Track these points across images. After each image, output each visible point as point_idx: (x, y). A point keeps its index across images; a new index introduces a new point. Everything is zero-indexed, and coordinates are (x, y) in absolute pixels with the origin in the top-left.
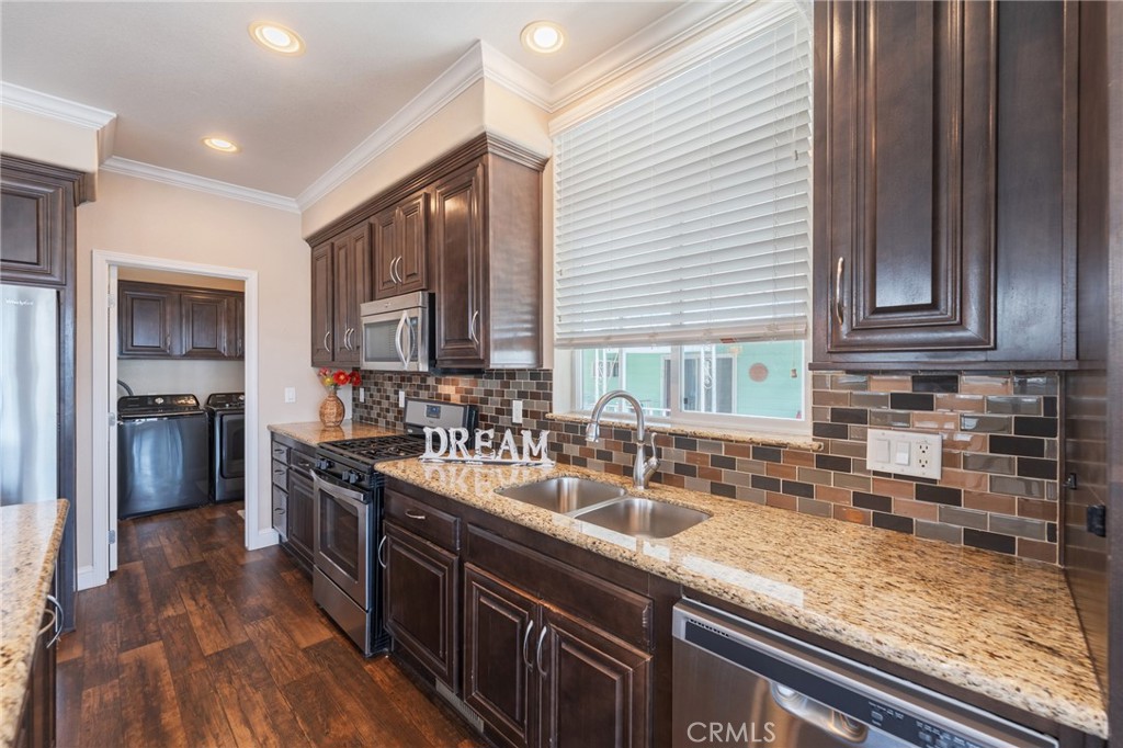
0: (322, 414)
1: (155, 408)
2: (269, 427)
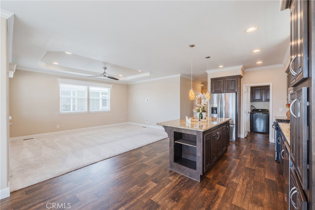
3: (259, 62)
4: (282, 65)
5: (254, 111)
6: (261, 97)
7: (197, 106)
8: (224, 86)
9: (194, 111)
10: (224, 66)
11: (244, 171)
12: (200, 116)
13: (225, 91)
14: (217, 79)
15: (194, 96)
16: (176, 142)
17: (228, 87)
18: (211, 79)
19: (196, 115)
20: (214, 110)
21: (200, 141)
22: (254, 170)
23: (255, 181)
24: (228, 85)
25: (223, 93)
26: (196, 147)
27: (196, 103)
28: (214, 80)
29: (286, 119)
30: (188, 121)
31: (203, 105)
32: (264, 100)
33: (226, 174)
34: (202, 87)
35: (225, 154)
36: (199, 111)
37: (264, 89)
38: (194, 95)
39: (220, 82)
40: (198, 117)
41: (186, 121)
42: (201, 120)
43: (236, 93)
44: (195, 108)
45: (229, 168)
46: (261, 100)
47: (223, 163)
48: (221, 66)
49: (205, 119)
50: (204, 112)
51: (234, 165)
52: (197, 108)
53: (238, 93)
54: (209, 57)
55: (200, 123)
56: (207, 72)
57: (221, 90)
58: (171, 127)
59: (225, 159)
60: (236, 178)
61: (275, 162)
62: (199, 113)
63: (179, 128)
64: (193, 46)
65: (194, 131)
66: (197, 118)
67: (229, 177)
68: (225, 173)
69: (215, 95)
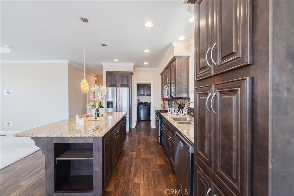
0: (161, 106)
1: (143, 104)
2: (155, 107)
3: (146, 63)
4: (158, 69)
5: (140, 103)
6: (144, 92)
7: (91, 101)
8: (119, 80)
9: (88, 107)
10: (119, 61)
11: (141, 164)
12: (97, 113)
13: (119, 86)
14: (112, 73)
15: (88, 88)
16: (58, 159)
17: (122, 82)
18: (106, 72)
19: (91, 112)
20: (109, 104)
21: (99, 150)
22: (149, 159)
23: (152, 172)
24: (122, 80)
25: (118, 87)
26: (92, 158)
27: (91, 97)
28: (109, 74)
29: (161, 109)
30: (80, 122)
31: (100, 99)
32: (146, 95)
33: (128, 176)
34: (96, 80)
35: (123, 150)
36: (95, 107)
37: (146, 86)
38: (88, 86)
39: (115, 76)
40: (94, 115)
41: (77, 121)
42: (98, 118)
43: (129, 88)
44: (90, 103)
45: (129, 166)
46: (144, 95)
47: (122, 161)
48: (116, 60)
49: (102, 116)
50: (100, 108)
51: (132, 160)
52: (92, 104)
53: (130, 88)
54: (105, 45)
55: (97, 121)
56: (102, 64)
57: (116, 85)
58: (47, 137)
59: (123, 156)
60: (137, 176)
61: (159, 145)
62: (95, 109)
63: (64, 137)
64: (86, 20)
65: (89, 137)
66: (92, 116)
67: (130, 178)
68: (125, 174)
69: (110, 89)
